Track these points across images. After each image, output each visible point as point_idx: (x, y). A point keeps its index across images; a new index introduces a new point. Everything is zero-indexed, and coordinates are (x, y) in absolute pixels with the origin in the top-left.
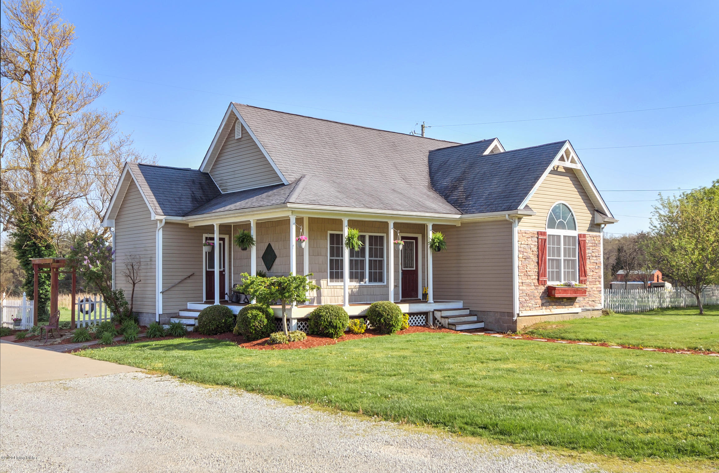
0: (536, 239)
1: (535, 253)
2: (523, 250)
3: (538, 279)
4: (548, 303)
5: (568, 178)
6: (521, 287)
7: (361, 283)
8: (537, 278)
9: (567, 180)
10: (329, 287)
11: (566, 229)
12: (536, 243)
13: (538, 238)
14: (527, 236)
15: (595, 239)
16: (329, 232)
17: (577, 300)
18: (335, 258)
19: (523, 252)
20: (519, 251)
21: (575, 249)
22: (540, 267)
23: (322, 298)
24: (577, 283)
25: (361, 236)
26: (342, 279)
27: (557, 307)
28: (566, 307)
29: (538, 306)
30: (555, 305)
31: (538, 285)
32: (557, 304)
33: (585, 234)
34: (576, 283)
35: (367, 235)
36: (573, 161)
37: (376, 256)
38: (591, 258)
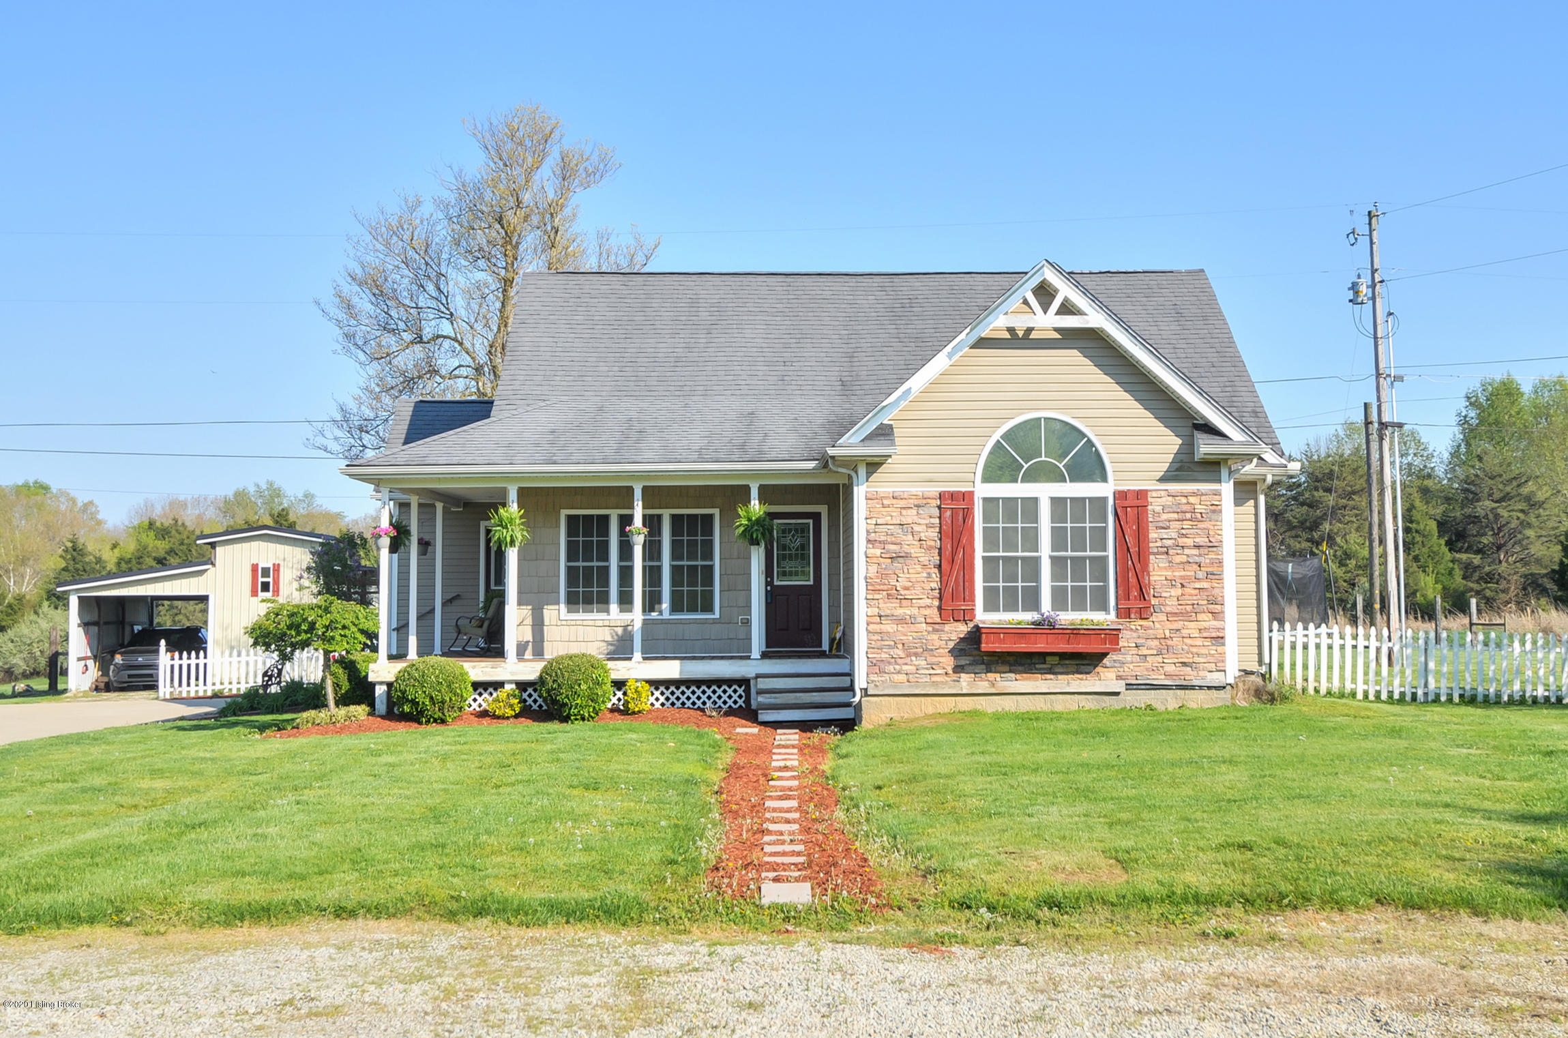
0: (936, 512)
1: (933, 543)
2: (883, 538)
3: (940, 608)
4: (983, 667)
5: (1075, 352)
6: (871, 627)
7: (653, 614)
8: (936, 603)
9: (1073, 356)
10: (564, 623)
11: (1066, 481)
12: (937, 521)
13: (939, 507)
14: (902, 503)
15: (1192, 500)
16: (564, 512)
17: (1105, 661)
18: (581, 564)
19: (884, 542)
20: (869, 541)
21: (1104, 530)
22: (945, 578)
23: (545, 644)
24: (1112, 615)
25: (651, 516)
26: (601, 606)
27: (1018, 676)
28: (1060, 677)
29: (943, 671)
30: (1010, 671)
31: (939, 620)
32: (1020, 668)
33: (1146, 491)
34: (1108, 617)
35: (666, 514)
36: (1067, 309)
37: (692, 556)
38: (1171, 552)
